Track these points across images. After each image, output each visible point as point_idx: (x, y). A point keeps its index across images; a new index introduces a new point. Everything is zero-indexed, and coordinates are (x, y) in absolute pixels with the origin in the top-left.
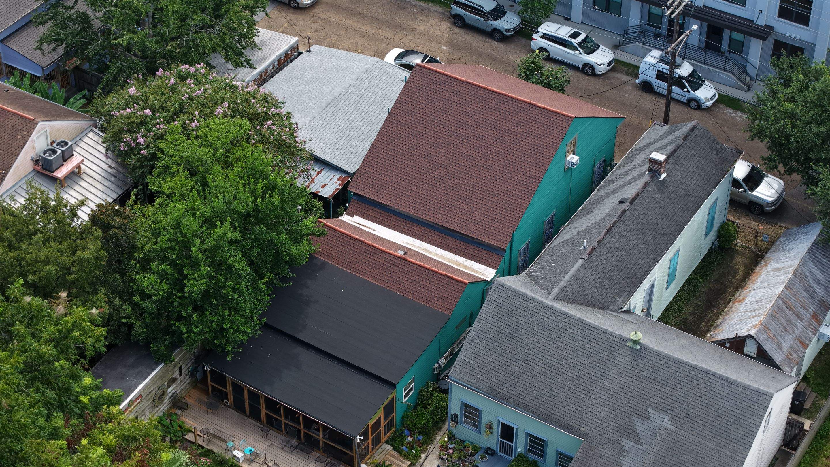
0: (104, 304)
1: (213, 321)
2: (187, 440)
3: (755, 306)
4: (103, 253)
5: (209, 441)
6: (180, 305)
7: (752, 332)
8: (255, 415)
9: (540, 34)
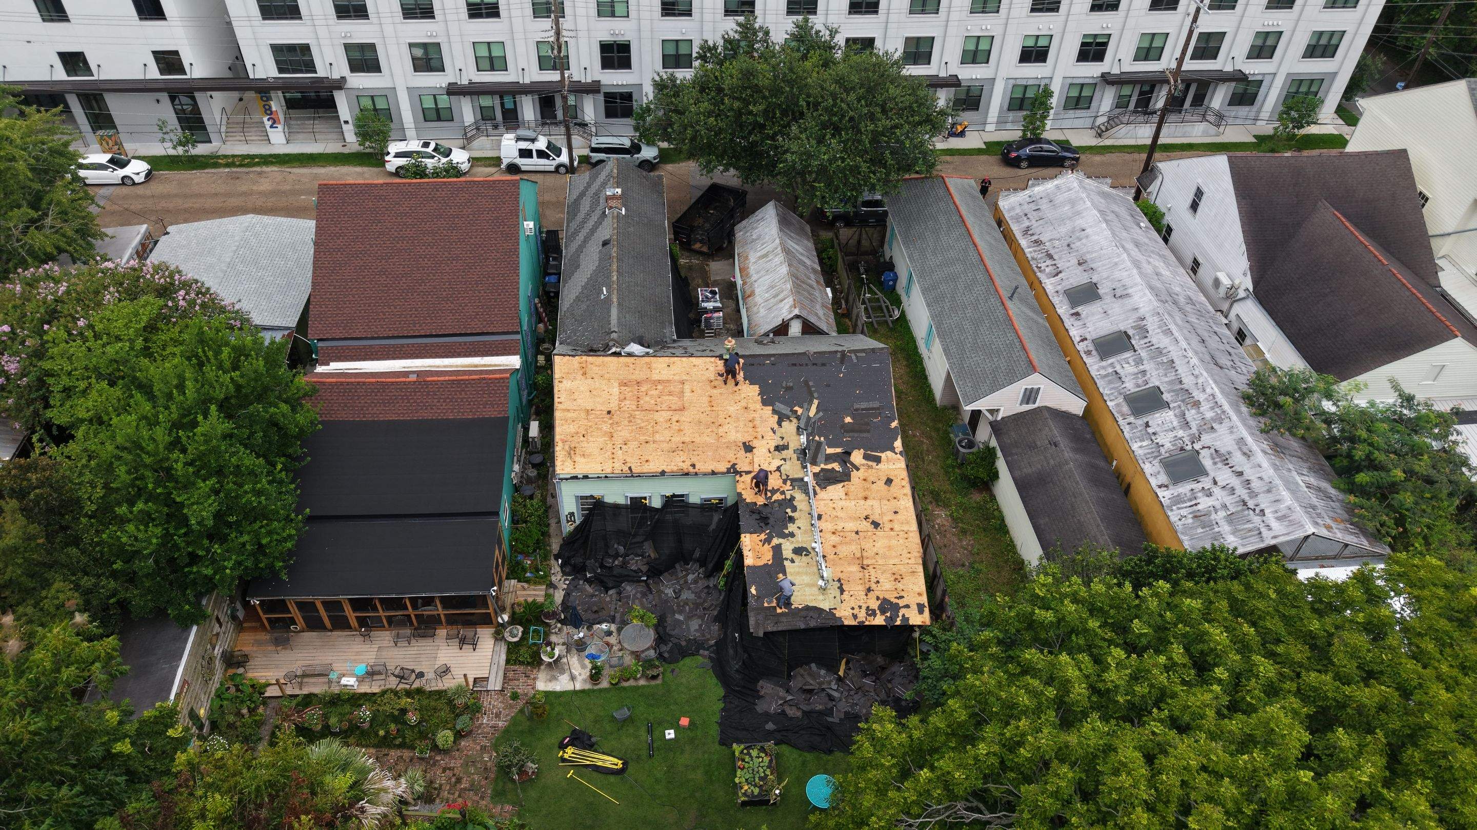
0: (69, 594)
1: (244, 545)
2: (270, 697)
3: (773, 292)
4: (34, 529)
5: (301, 685)
6: (188, 544)
7: (796, 312)
8: (341, 624)
9: (392, 154)
